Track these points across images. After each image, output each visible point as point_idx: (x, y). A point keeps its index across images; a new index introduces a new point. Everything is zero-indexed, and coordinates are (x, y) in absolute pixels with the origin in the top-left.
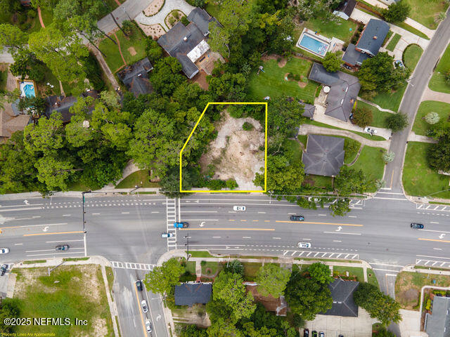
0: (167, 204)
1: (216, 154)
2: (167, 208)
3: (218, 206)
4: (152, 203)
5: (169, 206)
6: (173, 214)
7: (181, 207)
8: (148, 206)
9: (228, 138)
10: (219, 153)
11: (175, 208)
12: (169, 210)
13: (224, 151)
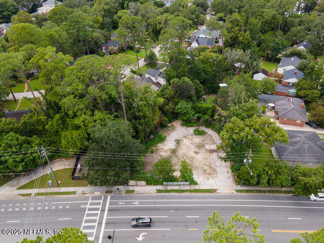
0: (88, 206)
1: (164, 154)
2: (87, 212)
3: (169, 209)
4: (64, 206)
5: (90, 209)
6: (94, 221)
7: (109, 210)
8: (57, 210)
9: (178, 142)
10: (169, 153)
11: (99, 212)
12: (88, 215)
13: (174, 152)
